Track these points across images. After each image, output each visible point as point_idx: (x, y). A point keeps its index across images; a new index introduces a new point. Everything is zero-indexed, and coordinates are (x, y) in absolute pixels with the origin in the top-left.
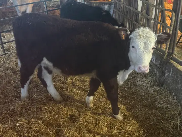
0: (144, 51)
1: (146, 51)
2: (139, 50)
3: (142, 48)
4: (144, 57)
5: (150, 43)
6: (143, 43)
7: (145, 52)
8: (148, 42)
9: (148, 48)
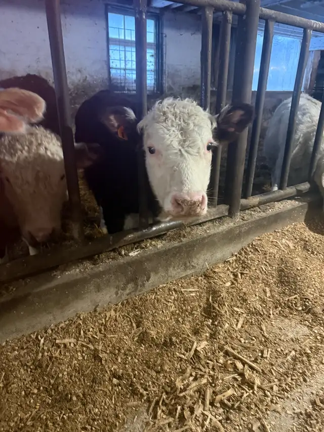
0: (182, 150)
1: (190, 149)
2: (167, 150)
3: (176, 144)
4: (186, 166)
5: (196, 129)
6: (177, 132)
7: (185, 154)
8: (192, 126)
9: (194, 142)
